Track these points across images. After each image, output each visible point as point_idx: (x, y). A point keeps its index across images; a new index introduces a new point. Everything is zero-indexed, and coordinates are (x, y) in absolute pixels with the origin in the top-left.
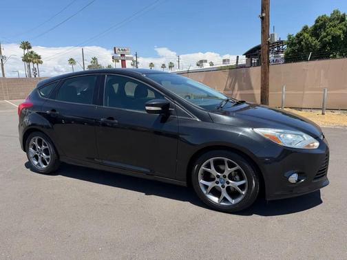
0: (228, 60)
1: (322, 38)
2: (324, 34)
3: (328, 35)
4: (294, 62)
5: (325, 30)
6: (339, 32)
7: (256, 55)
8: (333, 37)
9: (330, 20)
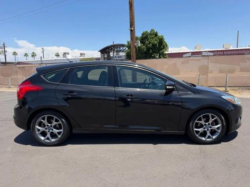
0: (84, 54)
1: (147, 45)
2: (147, 42)
3: (150, 43)
4: (144, 59)
5: (148, 41)
6: (156, 42)
7: (106, 52)
8: (153, 45)
9: (150, 34)
